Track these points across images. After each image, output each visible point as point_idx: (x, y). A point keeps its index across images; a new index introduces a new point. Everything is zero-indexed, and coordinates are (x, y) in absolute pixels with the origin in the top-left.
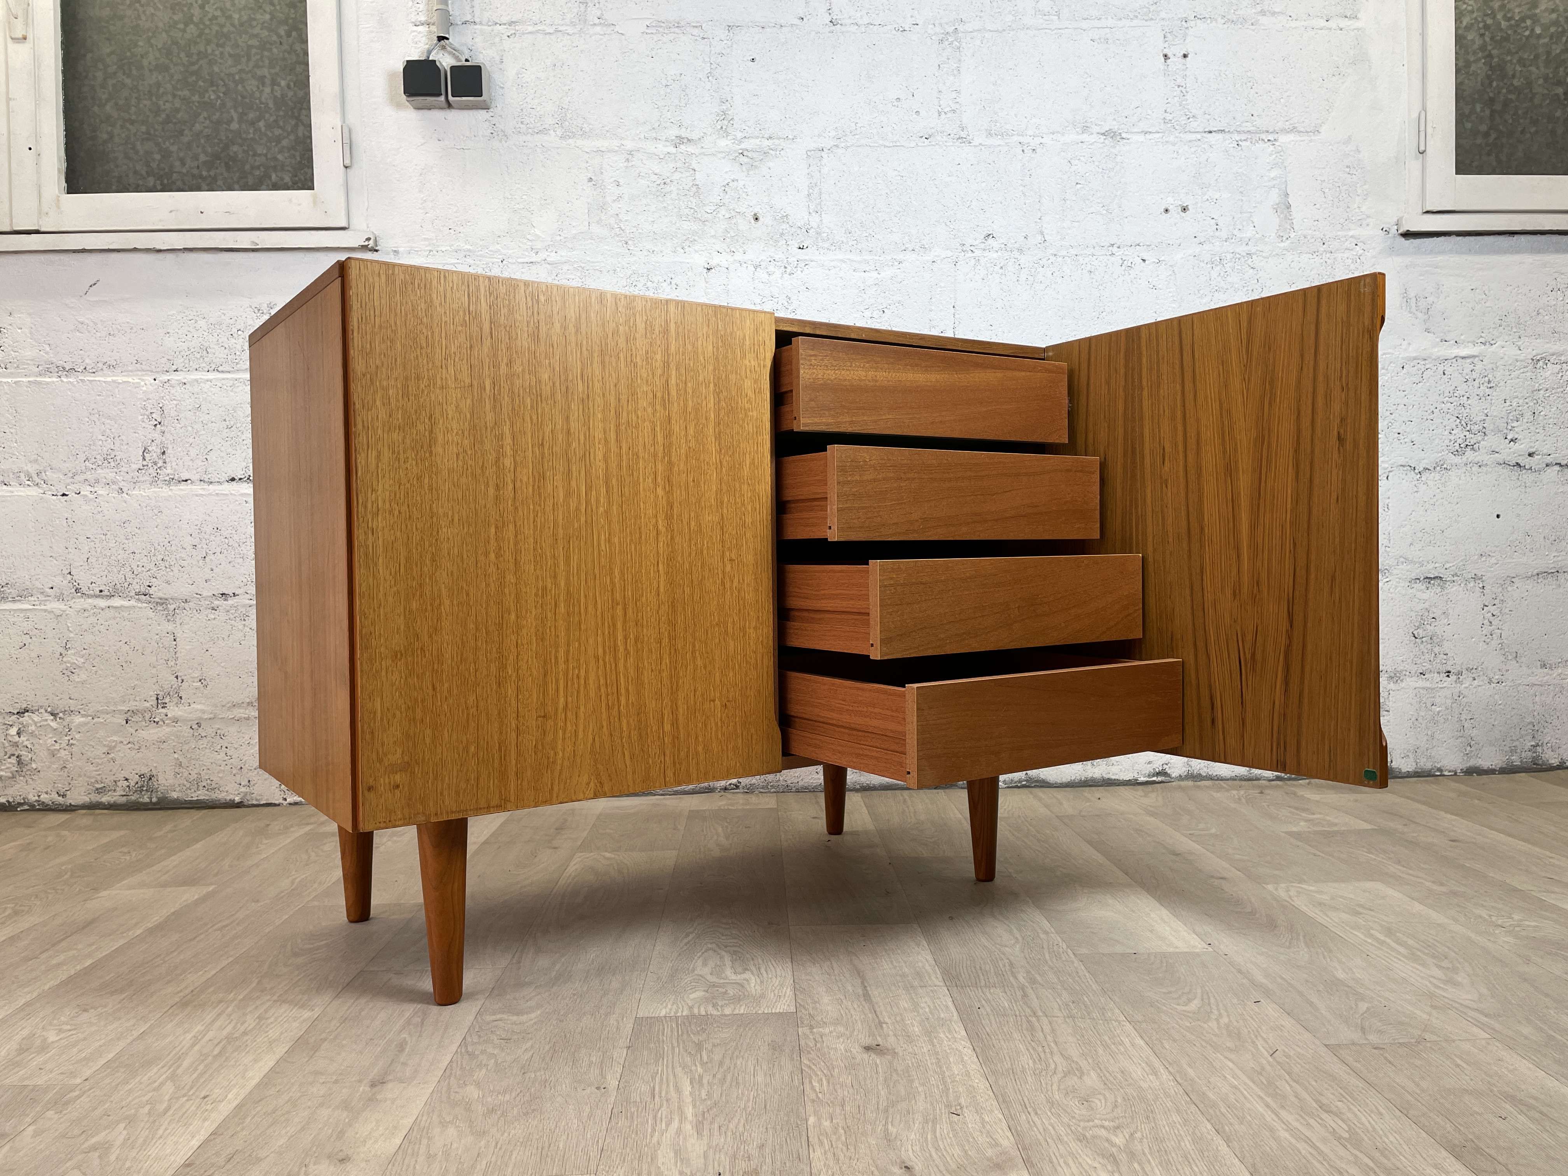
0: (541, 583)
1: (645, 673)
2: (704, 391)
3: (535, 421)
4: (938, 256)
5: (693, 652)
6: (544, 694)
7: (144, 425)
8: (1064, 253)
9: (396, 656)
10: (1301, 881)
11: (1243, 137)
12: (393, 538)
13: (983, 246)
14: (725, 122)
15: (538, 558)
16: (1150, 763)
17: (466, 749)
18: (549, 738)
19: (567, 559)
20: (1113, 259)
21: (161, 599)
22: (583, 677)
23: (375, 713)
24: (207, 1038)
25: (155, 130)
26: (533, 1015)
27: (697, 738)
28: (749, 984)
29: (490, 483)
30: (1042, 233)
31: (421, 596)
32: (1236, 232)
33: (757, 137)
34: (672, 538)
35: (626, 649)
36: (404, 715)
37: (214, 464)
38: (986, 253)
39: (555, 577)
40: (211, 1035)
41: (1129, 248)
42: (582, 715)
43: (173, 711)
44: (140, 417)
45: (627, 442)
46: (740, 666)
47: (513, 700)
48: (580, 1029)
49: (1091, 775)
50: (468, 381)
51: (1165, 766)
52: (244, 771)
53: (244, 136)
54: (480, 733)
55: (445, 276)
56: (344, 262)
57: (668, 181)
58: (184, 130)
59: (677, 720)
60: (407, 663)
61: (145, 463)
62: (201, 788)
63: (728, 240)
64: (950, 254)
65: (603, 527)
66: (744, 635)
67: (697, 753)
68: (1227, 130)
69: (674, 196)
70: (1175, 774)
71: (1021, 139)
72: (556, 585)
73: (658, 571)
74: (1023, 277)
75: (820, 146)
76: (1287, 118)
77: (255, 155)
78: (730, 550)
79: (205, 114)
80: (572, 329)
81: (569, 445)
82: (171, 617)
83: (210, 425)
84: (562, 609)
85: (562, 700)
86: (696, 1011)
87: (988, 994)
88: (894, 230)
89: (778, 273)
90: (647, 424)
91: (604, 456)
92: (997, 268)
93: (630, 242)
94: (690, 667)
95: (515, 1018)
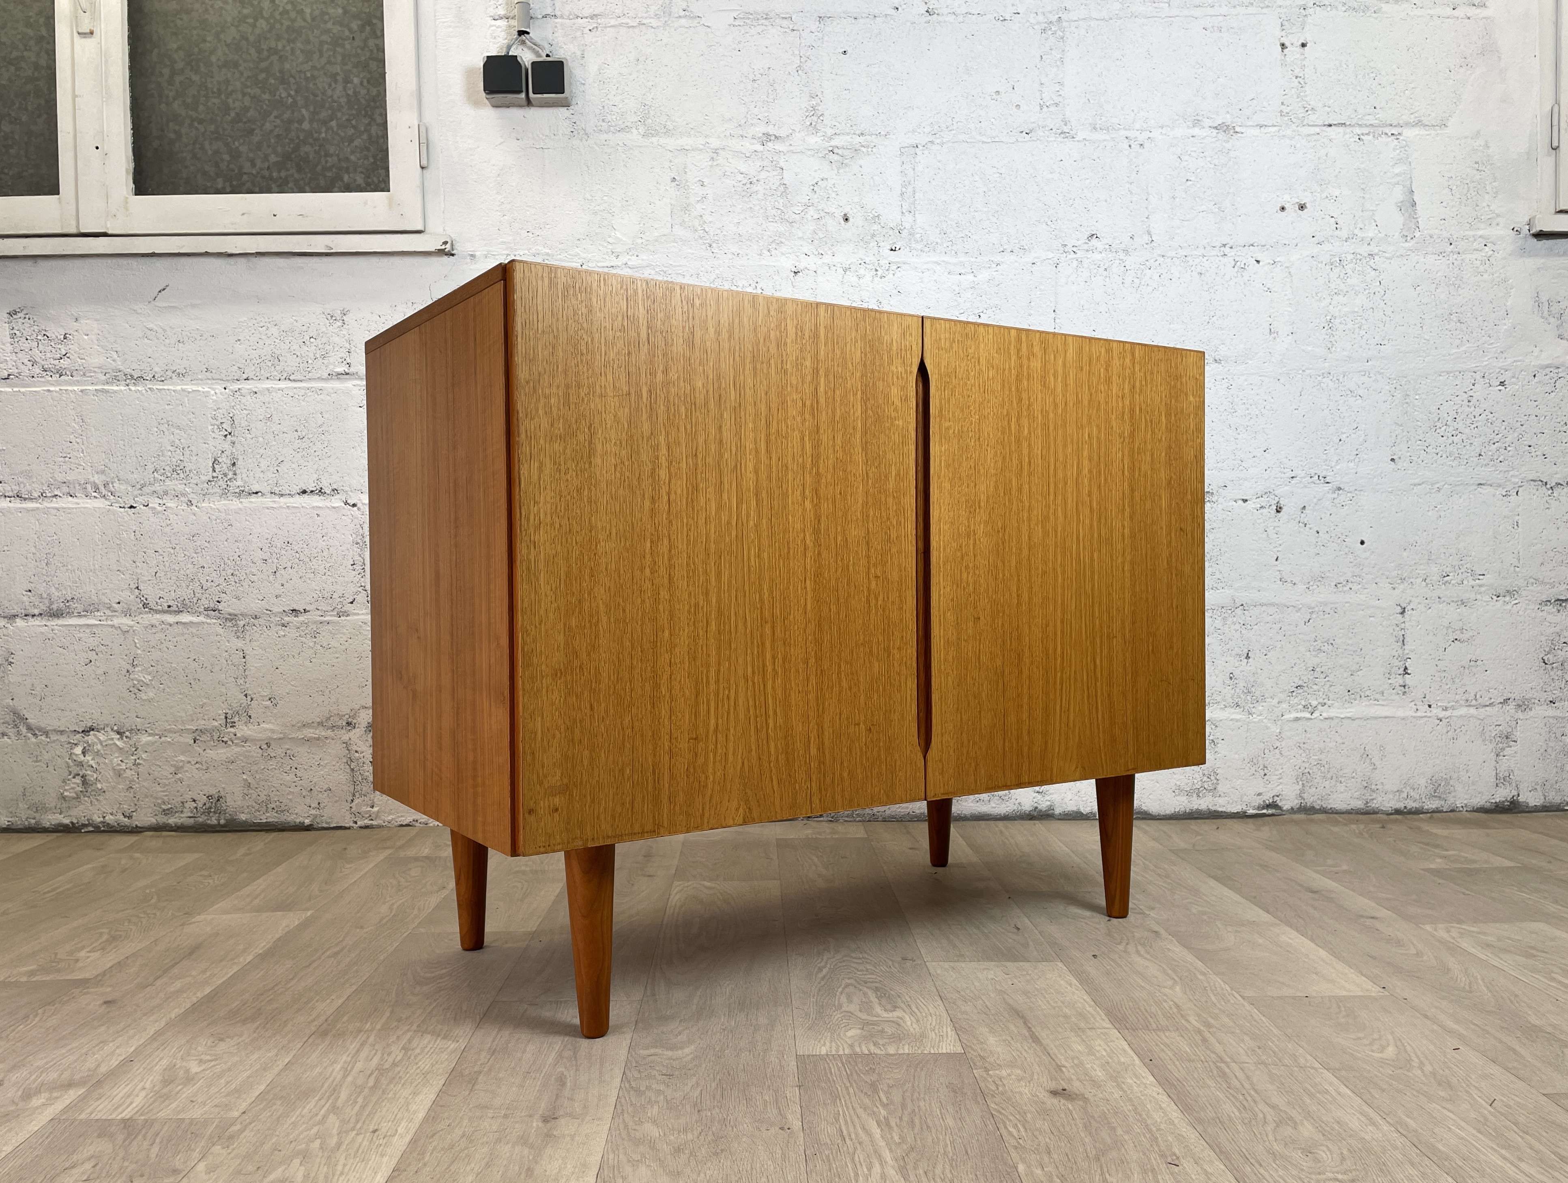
0: (693, 599)
1: (793, 694)
2: (852, 399)
3: (689, 431)
4: (1038, 258)
5: (839, 673)
6: (696, 716)
7: (213, 435)
8: (1173, 254)
9: (556, 674)
10: (1460, 922)
11: (1366, 130)
12: (554, 552)
13: (1086, 247)
14: (815, 118)
15: (691, 574)
16: (1259, 794)
17: (622, 771)
18: (701, 760)
19: (719, 574)
20: (1225, 260)
21: (230, 615)
22: (733, 698)
23: (536, 733)
24: (356, 1070)
25: (224, 130)
26: (687, 1051)
27: (842, 763)
28: (905, 1022)
29: (646, 496)
30: (1149, 233)
31: (580, 613)
32: (1356, 231)
33: (848, 134)
34: (819, 554)
35: (774, 669)
36: (563, 735)
37: (286, 476)
38: (1090, 254)
39: (707, 594)
40: (359, 1066)
41: (1241, 248)
42: (732, 738)
43: (243, 730)
44: (210, 427)
45: (776, 452)
46: (884, 690)
47: (666, 721)
48: (741, 1066)
49: (1196, 807)
50: (625, 389)
51: (1276, 798)
52: (315, 792)
53: (316, 135)
54: (635, 755)
55: (604, 279)
56: (506, 265)
57: (754, 180)
58: (254, 130)
59: (823, 744)
60: (566, 682)
61: (215, 474)
62: (270, 810)
63: (816, 242)
64: (1051, 255)
65: (753, 541)
66: (888, 656)
67: (842, 779)
68: (1348, 123)
69: (760, 196)
70: (1286, 806)
71: (1128, 134)
72: (708, 601)
73: (806, 588)
74: (1128, 280)
75: (914, 142)
76: (1412, 111)
77: (326, 155)
78: (875, 565)
79: (275, 113)
80: (725, 335)
81: (721, 456)
82: (241, 633)
83: (281, 435)
84: (713, 626)
85: (713, 722)
86: (858, 1050)
87: (1163, 1037)
88: (992, 230)
89: (869, 276)
90: (796, 432)
91: (755, 468)
92: (1101, 270)
93: (714, 245)
94: (836, 689)
95: (670, 1053)
